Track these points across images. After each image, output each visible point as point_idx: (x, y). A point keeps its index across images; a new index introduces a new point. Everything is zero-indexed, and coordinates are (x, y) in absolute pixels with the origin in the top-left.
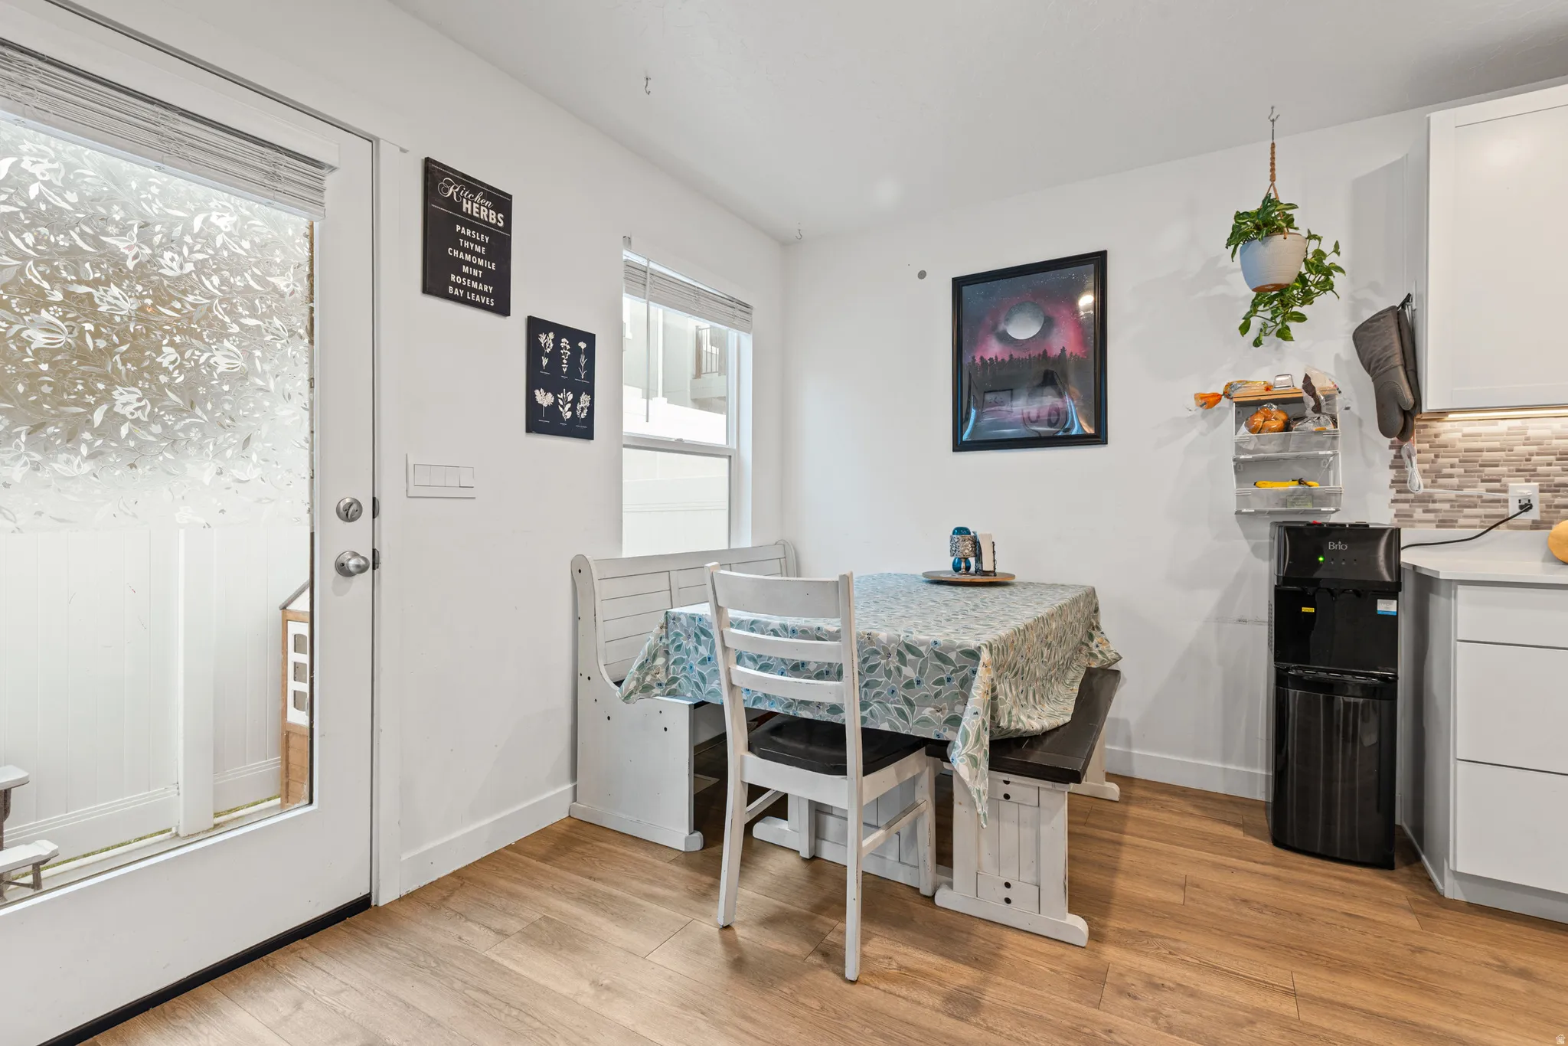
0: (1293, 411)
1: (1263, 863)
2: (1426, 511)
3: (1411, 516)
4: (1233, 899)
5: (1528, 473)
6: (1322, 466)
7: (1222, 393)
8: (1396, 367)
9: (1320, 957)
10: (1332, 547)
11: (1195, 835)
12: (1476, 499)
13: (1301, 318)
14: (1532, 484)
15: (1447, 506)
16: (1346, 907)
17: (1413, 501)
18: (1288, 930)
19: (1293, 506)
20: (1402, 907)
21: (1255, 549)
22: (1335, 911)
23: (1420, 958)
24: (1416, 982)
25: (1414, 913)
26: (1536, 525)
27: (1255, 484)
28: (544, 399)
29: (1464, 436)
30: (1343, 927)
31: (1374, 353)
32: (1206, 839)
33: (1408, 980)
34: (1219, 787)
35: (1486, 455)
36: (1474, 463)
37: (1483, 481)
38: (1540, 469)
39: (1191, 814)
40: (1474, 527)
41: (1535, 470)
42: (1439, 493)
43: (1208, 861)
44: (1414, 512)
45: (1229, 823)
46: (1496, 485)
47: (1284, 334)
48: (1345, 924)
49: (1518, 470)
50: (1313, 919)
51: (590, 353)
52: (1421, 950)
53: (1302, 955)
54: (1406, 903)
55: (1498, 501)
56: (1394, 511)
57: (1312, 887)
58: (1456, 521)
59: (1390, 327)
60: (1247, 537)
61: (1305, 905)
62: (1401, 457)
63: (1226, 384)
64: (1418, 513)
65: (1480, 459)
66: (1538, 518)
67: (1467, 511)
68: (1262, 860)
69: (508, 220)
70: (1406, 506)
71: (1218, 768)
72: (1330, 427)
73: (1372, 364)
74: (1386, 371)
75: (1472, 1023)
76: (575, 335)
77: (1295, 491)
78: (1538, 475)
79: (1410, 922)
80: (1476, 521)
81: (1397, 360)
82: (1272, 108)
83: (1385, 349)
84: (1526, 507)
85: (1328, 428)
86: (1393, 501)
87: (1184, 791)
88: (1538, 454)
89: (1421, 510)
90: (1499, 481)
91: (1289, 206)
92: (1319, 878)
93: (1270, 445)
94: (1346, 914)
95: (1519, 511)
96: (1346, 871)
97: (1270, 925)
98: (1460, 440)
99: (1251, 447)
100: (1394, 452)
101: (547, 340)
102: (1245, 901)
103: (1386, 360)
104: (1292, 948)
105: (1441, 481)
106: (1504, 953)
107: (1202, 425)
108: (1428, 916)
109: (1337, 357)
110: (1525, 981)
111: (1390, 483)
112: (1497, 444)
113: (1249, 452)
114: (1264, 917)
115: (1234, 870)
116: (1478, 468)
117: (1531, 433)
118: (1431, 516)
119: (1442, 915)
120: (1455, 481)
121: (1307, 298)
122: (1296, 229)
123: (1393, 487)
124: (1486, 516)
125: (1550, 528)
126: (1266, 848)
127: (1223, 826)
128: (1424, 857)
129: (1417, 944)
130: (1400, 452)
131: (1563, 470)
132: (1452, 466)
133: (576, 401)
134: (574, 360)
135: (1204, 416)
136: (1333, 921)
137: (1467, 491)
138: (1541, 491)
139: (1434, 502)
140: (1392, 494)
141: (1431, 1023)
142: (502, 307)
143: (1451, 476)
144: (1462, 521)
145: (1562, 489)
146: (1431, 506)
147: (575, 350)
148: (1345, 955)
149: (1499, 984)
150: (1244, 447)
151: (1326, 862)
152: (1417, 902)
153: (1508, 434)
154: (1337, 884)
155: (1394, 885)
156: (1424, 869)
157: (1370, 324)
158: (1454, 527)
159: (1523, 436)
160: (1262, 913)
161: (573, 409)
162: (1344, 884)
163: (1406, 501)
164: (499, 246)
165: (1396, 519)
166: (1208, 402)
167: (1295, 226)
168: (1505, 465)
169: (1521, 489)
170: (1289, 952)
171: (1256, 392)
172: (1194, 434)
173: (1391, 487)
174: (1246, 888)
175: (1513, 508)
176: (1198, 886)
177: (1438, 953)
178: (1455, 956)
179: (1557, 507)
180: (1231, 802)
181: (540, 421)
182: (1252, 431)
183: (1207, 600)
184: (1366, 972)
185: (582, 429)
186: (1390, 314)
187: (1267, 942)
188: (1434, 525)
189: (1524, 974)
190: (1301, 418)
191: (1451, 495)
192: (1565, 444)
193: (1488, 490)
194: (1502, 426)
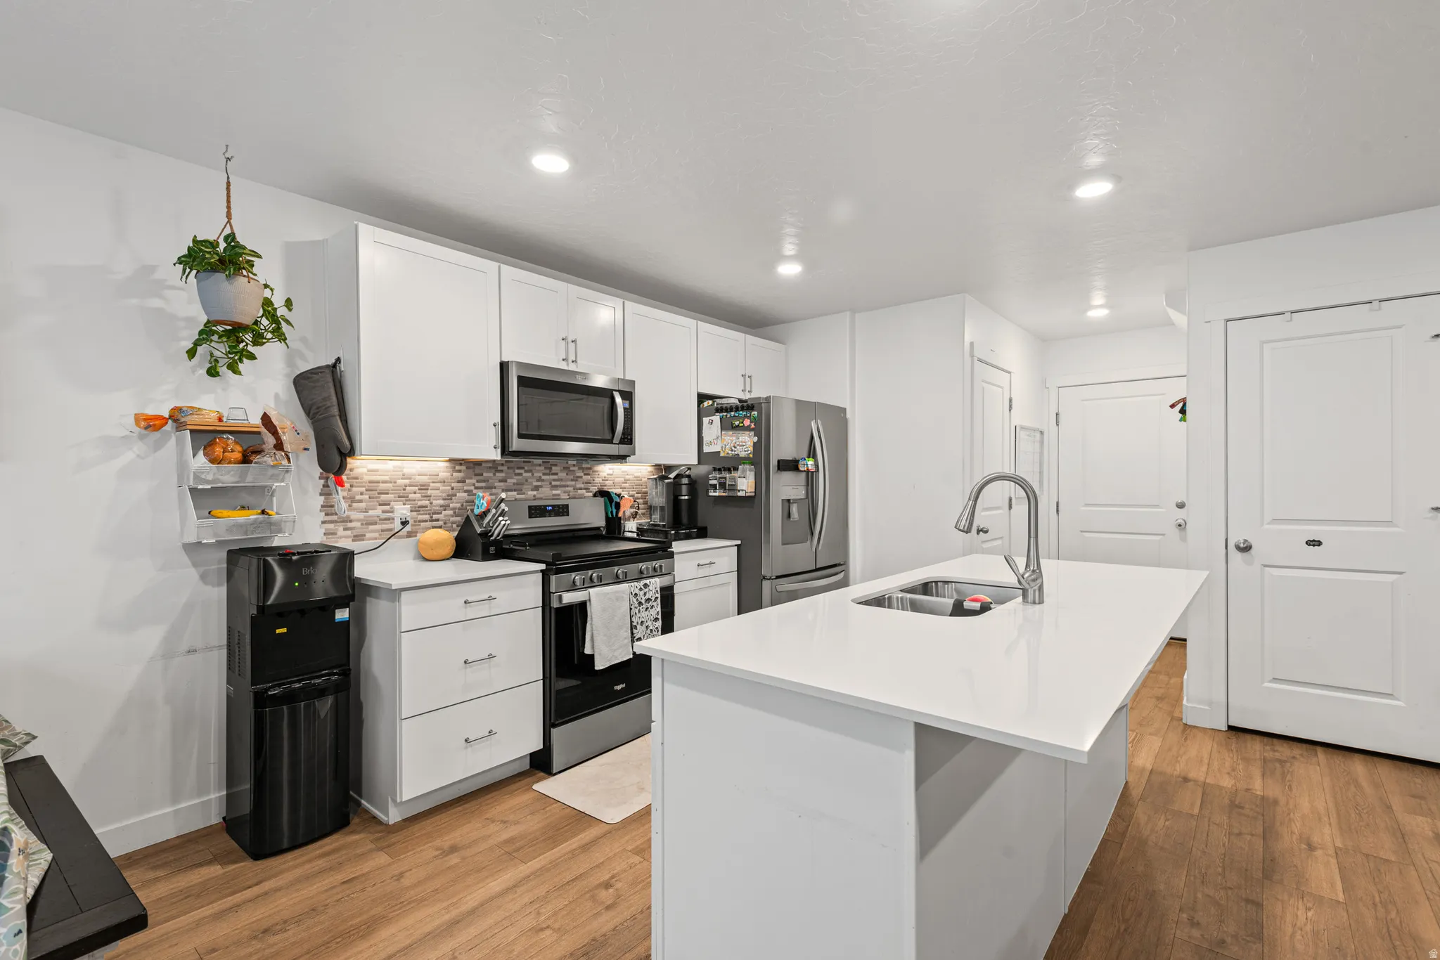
0: (250, 442)
1: (257, 884)
2: (345, 529)
3: (335, 534)
4: (255, 938)
5: (404, 498)
6: (266, 493)
7: (167, 417)
8: (335, 416)
9: (351, 933)
10: (305, 573)
11: (174, 900)
12: (376, 518)
13: (252, 357)
14: (406, 506)
15: (359, 525)
16: (340, 877)
17: (336, 522)
18: (316, 929)
19: (253, 534)
20: (371, 851)
21: (204, 577)
22: (334, 887)
23: (406, 882)
24: (413, 901)
25: (382, 850)
26: (410, 535)
27: (209, 513)
29: (368, 471)
30: (348, 896)
31: (314, 401)
32: (189, 896)
33: (408, 904)
34: (169, 832)
35: (382, 486)
36: (375, 490)
37: (380, 505)
38: (411, 496)
39: (156, 880)
40: (376, 539)
41: (408, 497)
42: (354, 515)
43: (207, 917)
44: (337, 529)
45: (201, 865)
46: (387, 508)
47: (233, 368)
48: (348, 892)
49: (399, 497)
50: (327, 905)
52: (401, 875)
53: (337, 943)
54: (372, 846)
55: (389, 519)
56: (323, 531)
57: (307, 878)
58: (365, 535)
59: (328, 382)
60: (195, 565)
61: (312, 898)
62: (328, 486)
63: (172, 407)
64: (341, 532)
65: (378, 488)
66: (410, 530)
67: (371, 527)
68: (255, 881)
70: (331, 526)
71: (168, 813)
72: (285, 462)
73: (313, 411)
74: (325, 418)
75: (454, 904)
77: (256, 520)
78: (410, 500)
79: (382, 858)
80: (376, 535)
81: (335, 411)
82: (227, 146)
83: (325, 399)
84: (404, 523)
85: (283, 463)
86: (323, 522)
87: (129, 859)
88: (410, 486)
89: (341, 528)
90: (389, 504)
91: (253, 253)
92: (307, 866)
93: (228, 475)
94: (344, 883)
95: (401, 527)
96: (321, 847)
97: (300, 936)
98: (366, 475)
99: (210, 477)
100: (322, 482)
102: (265, 931)
103: (326, 409)
104: (328, 943)
105: (355, 505)
106: (438, 842)
107: (139, 448)
108: (389, 846)
109: (277, 396)
110: (456, 854)
111: (320, 507)
112: (386, 478)
113: (208, 482)
114: (290, 933)
115: (236, 907)
116: (377, 495)
117: (405, 471)
118: (349, 533)
119: (394, 840)
120: (363, 505)
121: (258, 339)
122: (255, 275)
123: (323, 511)
124: (383, 531)
125: (416, 536)
126: (248, 867)
127: (196, 871)
128: (363, 802)
129: (396, 872)
130: (327, 482)
131: (422, 497)
132: (362, 494)
135: (141, 437)
136: (340, 896)
137: (371, 513)
138: (411, 511)
139: (351, 521)
140: (322, 517)
141: (436, 924)
143: (360, 501)
144: (368, 535)
145: (421, 509)
146: (349, 525)
148: (365, 917)
149: (448, 866)
150: (203, 476)
151: (305, 848)
152: (378, 839)
153: (394, 471)
154: (322, 863)
155: (356, 837)
156: (367, 811)
157: (310, 375)
158: (363, 540)
159: (401, 473)
160: (286, 931)
162: (328, 858)
163: (331, 522)
165: (325, 537)
166: (152, 424)
167: (254, 272)
168: (392, 494)
169: (402, 510)
170: (329, 947)
171: (209, 420)
172: (129, 456)
173: (321, 511)
174: (258, 918)
175: (398, 526)
176: (214, 950)
177: (411, 870)
178: (420, 864)
179: (420, 521)
180: (189, 841)
182: (212, 461)
183: (151, 638)
184: (384, 919)
186: (327, 371)
187: (308, 953)
188: (351, 539)
189: (454, 849)
190: (259, 452)
191: (361, 516)
192: (424, 479)
193: (383, 512)
194: (390, 465)
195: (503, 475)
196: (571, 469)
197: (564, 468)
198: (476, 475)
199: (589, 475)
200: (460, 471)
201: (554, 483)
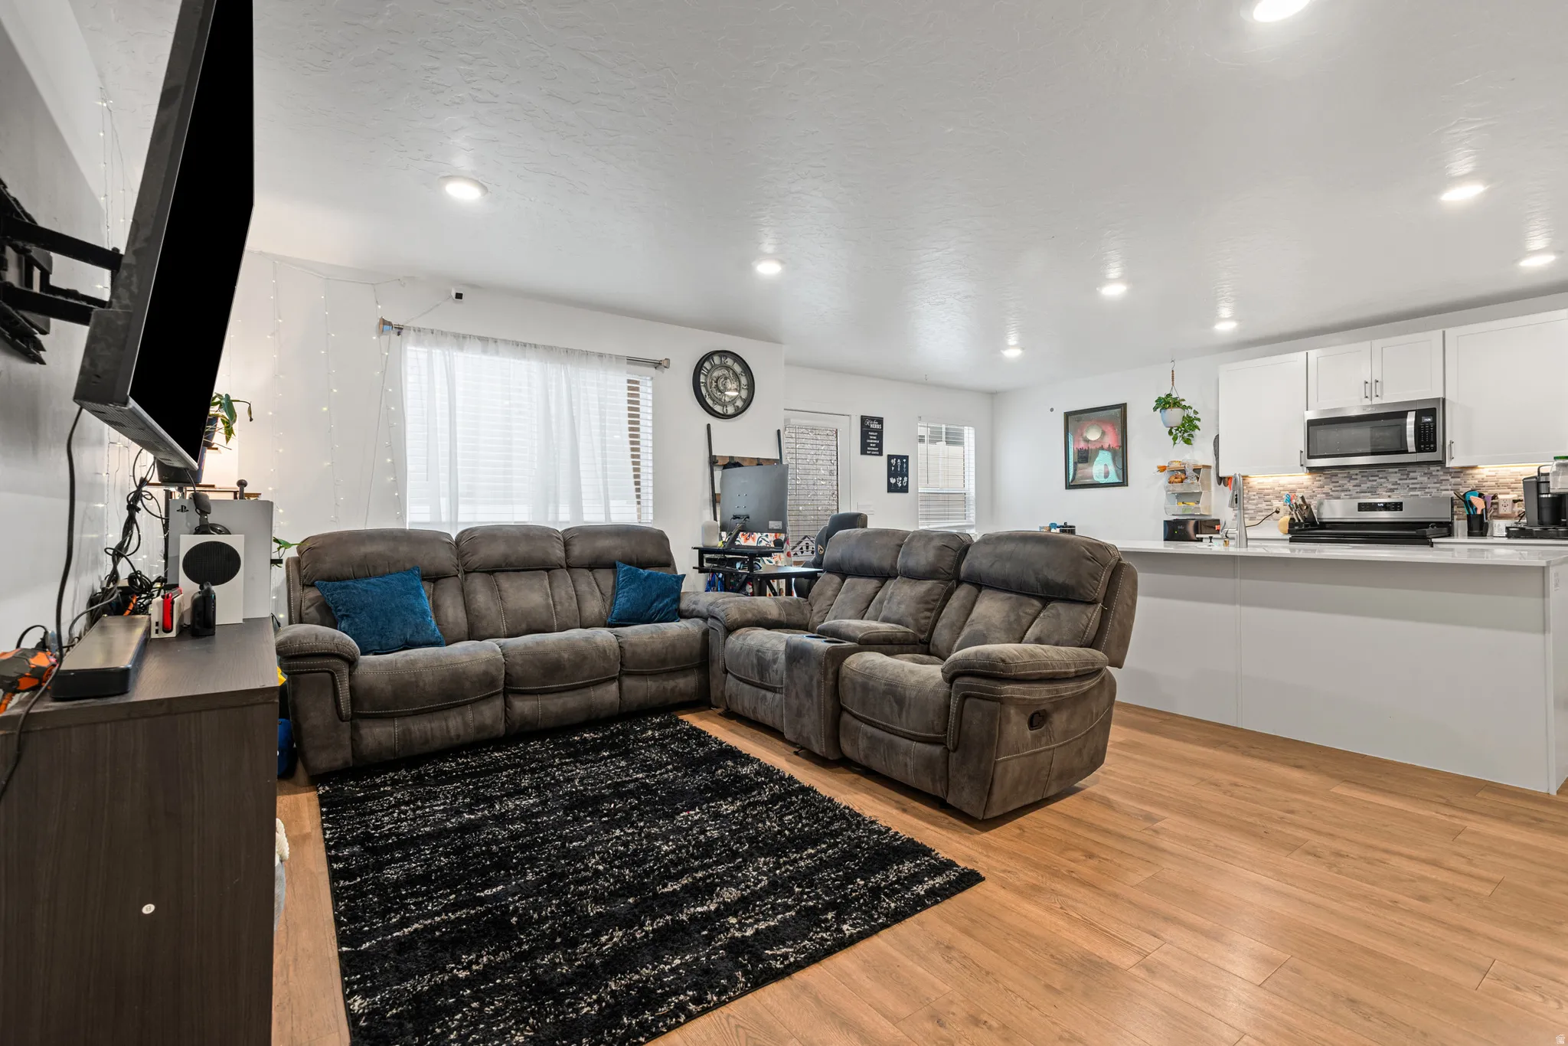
7: (1167, 466)
12: (1262, 509)
15: (1252, 512)
19: (1185, 512)
28: (893, 481)
29: (1258, 483)
36: (1262, 494)
38: (1283, 495)
42: (1250, 507)
51: (907, 462)
58: (1256, 518)
67: (1260, 513)
69: (882, 427)
76: (901, 457)
77: (1184, 506)
80: (1262, 518)
84: (1279, 511)
88: (1284, 491)
90: (1270, 501)
93: (1178, 488)
98: (1257, 485)
99: (1171, 489)
101: (893, 461)
105: (1251, 501)
112: (1269, 487)
113: (1171, 491)
116: (1263, 496)
117: (1281, 483)
120: (1255, 501)
124: (1266, 516)
132: (1255, 496)
133: (903, 480)
134: (902, 466)
137: (1259, 506)
138: (1284, 504)
139: (1248, 510)
142: (881, 454)
143: (1254, 500)
147: (902, 463)
150: (1169, 489)
153: (1274, 483)
158: (1255, 520)
159: (1278, 484)
161: (902, 483)
164: (880, 434)
166: (1162, 469)
168: (1272, 495)
169: (1278, 505)
171: (1177, 466)
181: (892, 488)
185: (904, 489)
188: (1247, 519)
191: (1254, 507)
192: (1293, 486)
193: (1267, 505)
194: (1271, 480)
195: (1357, 481)
196: (1434, 473)
197: (1425, 474)
198: (1333, 482)
199: (1459, 477)
200: (1320, 481)
201: (1411, 486)
